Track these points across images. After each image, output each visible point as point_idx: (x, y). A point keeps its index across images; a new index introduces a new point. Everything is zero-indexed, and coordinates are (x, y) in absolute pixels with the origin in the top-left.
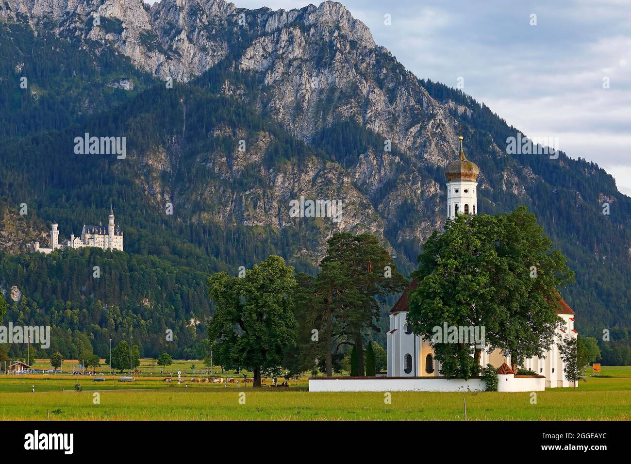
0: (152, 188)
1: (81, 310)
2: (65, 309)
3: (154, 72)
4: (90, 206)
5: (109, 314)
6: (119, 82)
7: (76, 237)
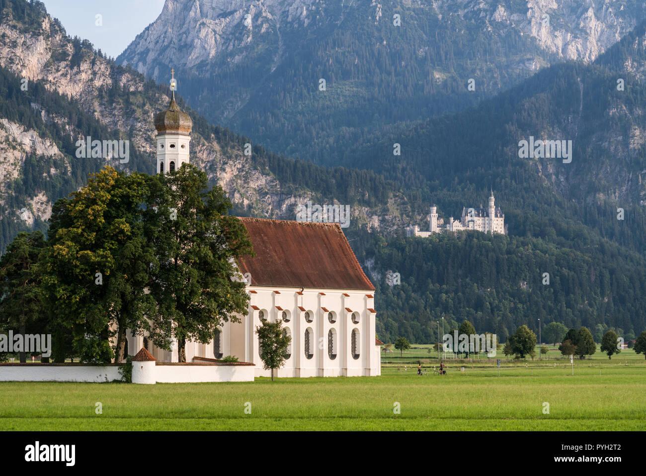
0: (547, 169)
1: (456, 293)
2: (441, 293)
3: (560, 51)
4: (482, 189)
5: (485, 298)
6: (524, 63)
7: (455, 219)
